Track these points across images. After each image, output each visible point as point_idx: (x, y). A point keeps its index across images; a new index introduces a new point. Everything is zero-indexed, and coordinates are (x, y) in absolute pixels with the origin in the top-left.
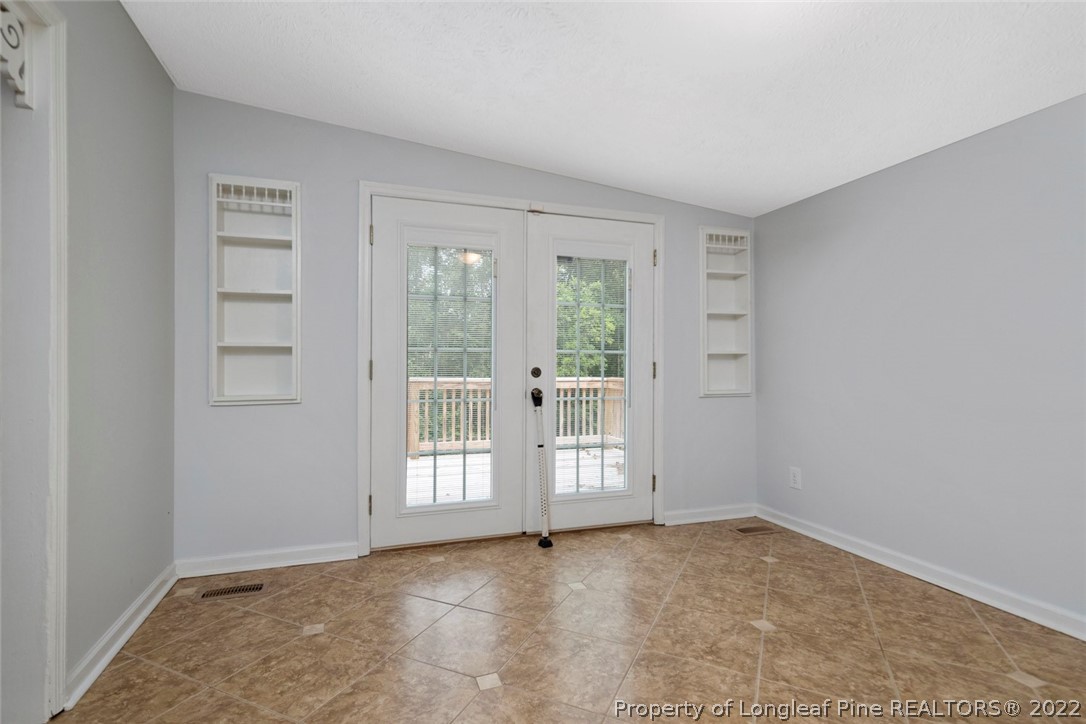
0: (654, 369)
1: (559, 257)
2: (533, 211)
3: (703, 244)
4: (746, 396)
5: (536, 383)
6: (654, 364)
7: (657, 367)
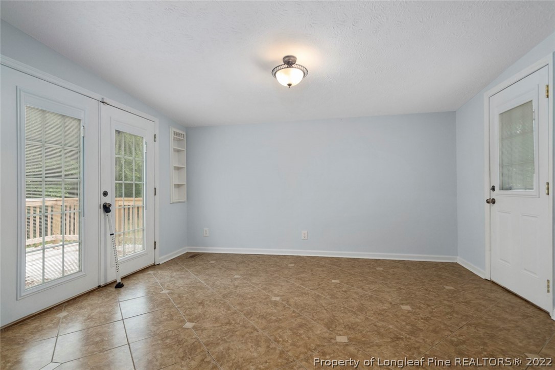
0: (155, 191)
1: (116, 130)
2: (103, 102)
3: (172, 136)
4: (184, 202)
5: (106, 200)
6: (155, 189)
7: (157, 190)
